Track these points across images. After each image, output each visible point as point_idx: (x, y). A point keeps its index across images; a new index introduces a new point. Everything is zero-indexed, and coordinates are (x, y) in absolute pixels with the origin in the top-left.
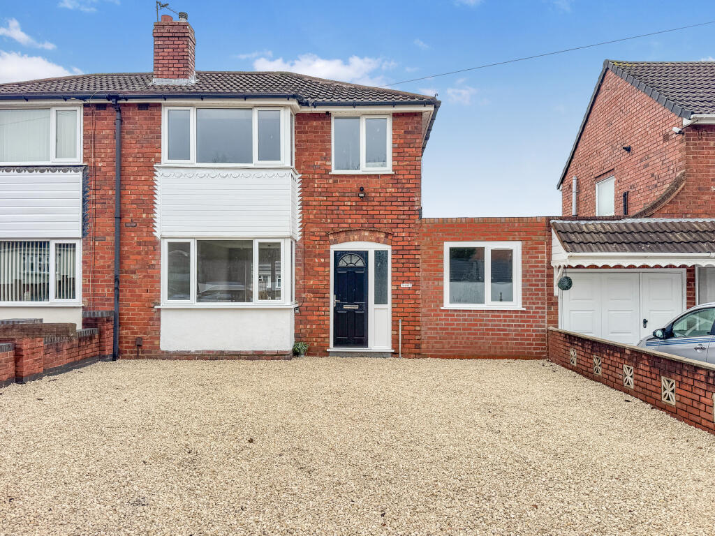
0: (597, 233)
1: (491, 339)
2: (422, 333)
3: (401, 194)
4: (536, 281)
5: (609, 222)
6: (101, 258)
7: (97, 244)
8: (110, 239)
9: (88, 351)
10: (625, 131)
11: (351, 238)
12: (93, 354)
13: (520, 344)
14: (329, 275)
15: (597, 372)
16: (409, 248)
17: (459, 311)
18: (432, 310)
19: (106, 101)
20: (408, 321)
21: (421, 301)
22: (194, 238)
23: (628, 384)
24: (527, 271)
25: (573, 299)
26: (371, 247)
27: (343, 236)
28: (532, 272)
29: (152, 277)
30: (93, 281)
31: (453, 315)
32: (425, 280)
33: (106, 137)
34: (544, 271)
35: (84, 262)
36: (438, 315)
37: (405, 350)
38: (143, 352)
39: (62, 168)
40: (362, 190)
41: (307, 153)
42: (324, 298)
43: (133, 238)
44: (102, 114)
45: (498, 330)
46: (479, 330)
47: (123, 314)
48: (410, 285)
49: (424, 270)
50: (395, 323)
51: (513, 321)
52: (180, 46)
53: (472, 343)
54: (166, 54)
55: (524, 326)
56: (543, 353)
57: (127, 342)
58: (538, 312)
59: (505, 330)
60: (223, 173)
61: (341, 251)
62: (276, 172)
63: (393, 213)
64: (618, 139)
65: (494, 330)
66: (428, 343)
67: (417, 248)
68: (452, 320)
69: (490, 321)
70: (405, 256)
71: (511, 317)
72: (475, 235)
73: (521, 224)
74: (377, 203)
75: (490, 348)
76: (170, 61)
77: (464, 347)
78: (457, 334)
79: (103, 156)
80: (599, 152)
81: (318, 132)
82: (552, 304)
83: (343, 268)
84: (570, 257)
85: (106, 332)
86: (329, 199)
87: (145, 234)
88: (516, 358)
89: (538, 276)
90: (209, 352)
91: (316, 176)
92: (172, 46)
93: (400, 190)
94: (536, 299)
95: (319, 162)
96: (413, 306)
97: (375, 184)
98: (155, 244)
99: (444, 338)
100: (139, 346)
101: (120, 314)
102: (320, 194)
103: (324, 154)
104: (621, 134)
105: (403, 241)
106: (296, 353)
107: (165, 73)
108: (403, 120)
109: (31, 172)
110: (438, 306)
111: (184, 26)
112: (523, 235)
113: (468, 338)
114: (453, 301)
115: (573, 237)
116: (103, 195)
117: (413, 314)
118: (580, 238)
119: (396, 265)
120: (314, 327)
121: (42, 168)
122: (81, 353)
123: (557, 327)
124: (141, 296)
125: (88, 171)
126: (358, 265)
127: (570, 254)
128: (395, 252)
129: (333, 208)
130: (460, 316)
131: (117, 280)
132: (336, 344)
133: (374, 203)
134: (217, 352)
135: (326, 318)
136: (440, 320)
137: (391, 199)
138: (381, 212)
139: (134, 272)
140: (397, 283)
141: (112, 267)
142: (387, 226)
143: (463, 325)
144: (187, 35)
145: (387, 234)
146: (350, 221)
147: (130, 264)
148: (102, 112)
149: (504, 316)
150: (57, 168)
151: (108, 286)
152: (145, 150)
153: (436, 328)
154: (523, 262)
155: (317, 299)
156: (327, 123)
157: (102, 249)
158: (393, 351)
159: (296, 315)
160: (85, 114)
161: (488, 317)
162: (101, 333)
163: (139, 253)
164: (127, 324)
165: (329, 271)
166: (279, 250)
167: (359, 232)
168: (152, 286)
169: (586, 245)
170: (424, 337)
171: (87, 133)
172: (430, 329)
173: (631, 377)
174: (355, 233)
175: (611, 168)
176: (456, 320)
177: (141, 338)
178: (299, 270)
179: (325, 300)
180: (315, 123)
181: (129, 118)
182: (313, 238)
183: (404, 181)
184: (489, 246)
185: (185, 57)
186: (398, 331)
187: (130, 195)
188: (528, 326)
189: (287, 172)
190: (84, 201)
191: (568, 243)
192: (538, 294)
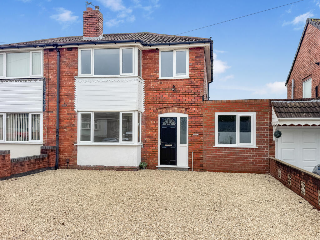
0: (296, 107)
1: (239, 163)
2: (204, 159)
3: (193, 89)
4: (263, 132)
5: (303, 101)
6: (52, 121)
7: (49, 114)
8: (55, 112)
9: (40, 165)
10: (317, 54)
11: (169, 110)
12: (44, 166)
13: (255, 165)
14: (157, 129)
15: (289, 183)
16: (197, 116)
17: (223, 148)
18: (208, 147)
19: (52, 47)
20: (197, 153)
21: (203, 143)
22: (93, 111)
23: (303, 192)
24: (259, 128)
25: (283, 142)
26: (178, 116)
27: (164, 110)
28: (261, 128)
29: (74, 130)
30: (47, 132)
31: (220, 150)
32: (205, 131)
33: (53, 64)
34: (268, 128)
35: (44, 123)
36: (212, 150)
37: (195, 167)
38: (69, 166)
39: (34, 79)
40: (174, 87)
41: (147, 69)
42: (155, 140)
43: (65, 112)
44: (52, 53)
45: (243, 158)
46: (233, 158)
47: (61, 148)
48: (198, 134)
49: (205, 127)
50: (190, 153)
51: (251, 153)
52: (95, 22)
53: (229, 165)
54: (89, 26)
55: (257, 156)
56: (267, 170)
57: (63, 161)
58: (264, 149)
59: (247, 158)
60: (106, 80)
61: (164, 118)
62: (130, 79)
63: (189, 98)
64: (314, 59)
65: (241, 158)
66: (207, 164)
67: (201, 116)
68: (219, 152)
69: (239, 153)
70: (195, 120)
71: (250, 151)
72: (231, 109)
73: (256, 103)
74: (182, 93)
75: (239, 167)
76: (91, 29)
77: (225, 167)
78: (222, 160)
79: (52, 73)
80: (304, 66)
81: (153, 59)
82: (272, 145)
83: (165, 126)
84: (279, 120)
85: (51, 156)
86: (158, 92)
87: (70, 110)
88: (252, 172)
89: (264, 130)
90: (99, 166)
91: (152, 81)
92: (91, 22)
93: (193, 87)
94: (263, 142)
95: (153, 74)
96: (199, 145)
97: (181, 84)
98: (74, 115)
99: (215, 162)
100: (68, 163)
101: (59, 148)
102: (154, 89)
103: (156, 69)
104: (315, 56)
105: (194, 112)
106: (141, 168)
107: (88, 34)
108: (195, 51)
109: (21, 81)
110: (212, 145)
111: (97, 12)
112: (257, 109)
113: (227, 162)
114: (219, 142)
115: (282, 110)
116: (52, 92)
117: (199, 149)
118: (286, 110)
119: (190, 124)
120: (150, 155)
121: (26, 79)
122: (36, 166)
123: (274, 157)
124: (68, 139)
125: (45, 80)
126: (172, 124)
127: (279, 118)
128: (190, 118)
129: (160, 96)
130: (223, 150)
131: (58, 132)
132: (161, 163)
133: (180, 93)
134: (103, 166)
135: (156, 150)
136: (213, 152)
137: (189, 91)
138: (183, 98)
139: (65, 128)
140: (192, 133)
141: (56, 125)
142: (186, 105)
143: (225, 155)
144: (98, 16)
145: (186, 109)
146: (168, 102)
147: (64, 124)
148: (52, 52)
149: (246, 151)
150: (32, 79)
151: (54, 134)
152: (70, 70)
153: (211, 157)
154: (256, 123)
155: (152, 141)
156: (157, 54)
157: (51, 117)
158: (189, 167)
159: (142, 149)
160: (45, 54)
161: (238, 151)
162: (49, 157)
163: (68, 119)
164: (63, 152)
165: (158, 127)
166: (132, 117)
167: (172, 108)
168: (74, 135)
169: (289, 114)
170: (205, 161)
171: (45, 63)
172: (207, 157)
173: (304, 188)
174: (170, 109)
175: (310, 74)
176: (221, 152)
177: (69, 159)
178: (143, 126)
179: (156, 142)
180: (151, 55)
181: (64, 55)
182: (150, 111)
183: (195, 82)
184: (239, 115)
185: (97, 27)
186: (191, 157)
187: (64, 92)
188: (259, 156)
189: (136, 78)
190: (44, 95)
191: (279, 113)
192: (264, 140)
